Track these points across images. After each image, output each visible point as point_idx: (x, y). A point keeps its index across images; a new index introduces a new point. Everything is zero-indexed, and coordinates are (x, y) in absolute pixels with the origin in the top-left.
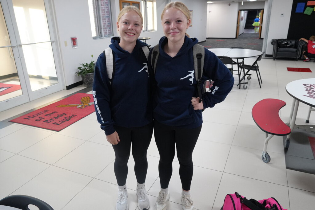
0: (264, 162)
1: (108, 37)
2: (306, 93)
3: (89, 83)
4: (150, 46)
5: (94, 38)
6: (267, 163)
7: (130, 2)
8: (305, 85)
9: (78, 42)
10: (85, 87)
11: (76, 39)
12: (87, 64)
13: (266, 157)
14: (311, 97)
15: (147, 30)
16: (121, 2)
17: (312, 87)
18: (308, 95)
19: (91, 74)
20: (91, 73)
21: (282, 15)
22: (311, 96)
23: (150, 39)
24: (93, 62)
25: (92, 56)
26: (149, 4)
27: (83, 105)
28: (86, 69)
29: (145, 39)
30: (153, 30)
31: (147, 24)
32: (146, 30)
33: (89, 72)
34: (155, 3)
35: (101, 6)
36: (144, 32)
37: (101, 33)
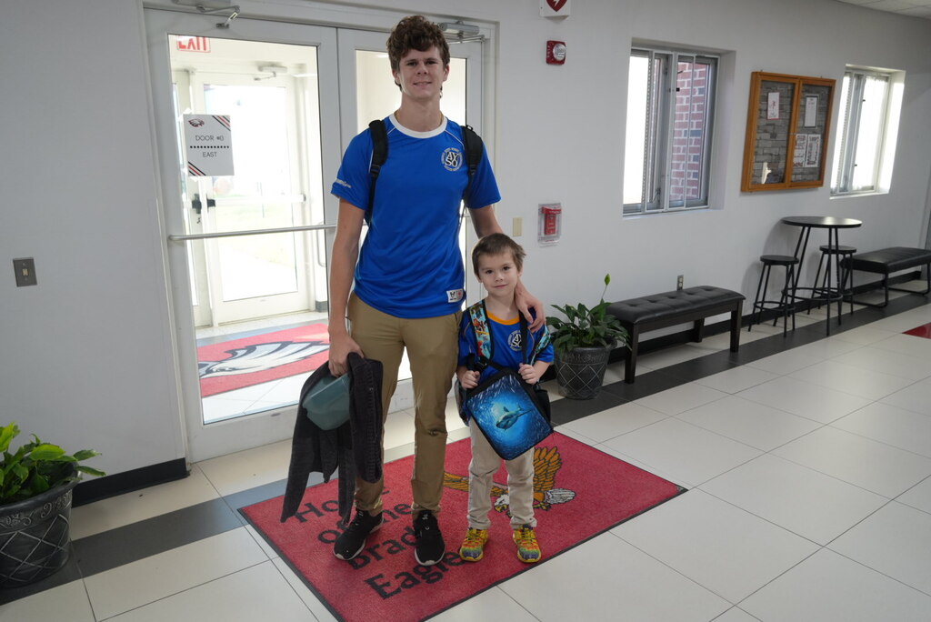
1: (684, 208)
3: (577, 385)
4: (855, 251)
5: (630, 210)
7: (796, 78)
9: (564, 222)
10: (560, 393)
11: (560, 211)
12: (581, 307)
15: (844, 189)
16: (760, 78)
19: (591, 352)
20: (590, 346)
23: (859, 225)
24: (609, 303)
25: (607, 280)
26: (874, 88)
29: (836, 227)
30: (872, 188)
31: (849, 164)
32: (842, 186)
35: (678, 95)
36: (832, 193)
37: (659, 191)
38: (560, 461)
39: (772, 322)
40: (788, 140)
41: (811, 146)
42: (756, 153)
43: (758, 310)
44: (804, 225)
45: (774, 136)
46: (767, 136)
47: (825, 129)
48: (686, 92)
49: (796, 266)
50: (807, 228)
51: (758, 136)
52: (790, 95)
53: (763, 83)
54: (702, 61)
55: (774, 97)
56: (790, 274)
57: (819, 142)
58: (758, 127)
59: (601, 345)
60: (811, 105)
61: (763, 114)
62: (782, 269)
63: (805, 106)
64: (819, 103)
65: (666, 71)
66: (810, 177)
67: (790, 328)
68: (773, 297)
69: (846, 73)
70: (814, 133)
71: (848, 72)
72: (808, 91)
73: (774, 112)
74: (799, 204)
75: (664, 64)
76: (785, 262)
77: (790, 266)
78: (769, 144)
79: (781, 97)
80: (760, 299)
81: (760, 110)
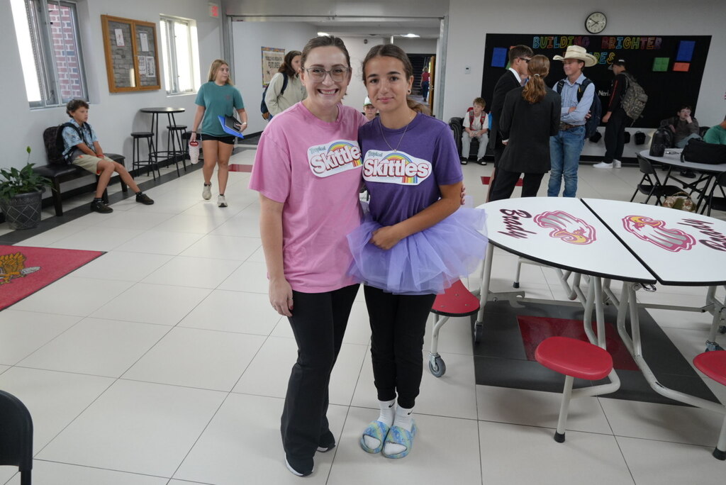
0: (434, 374)
2: (504, 227)
3: (23, 220)
4: (186, 127)
5: (34, 105)
6: (439, 376)
7: (130, 20)
8: (503, 211)
10: (11, 228)
12: (13, 169)
13: (436, 364)
14: (512, 234)
15: (175, 91)
16: (107, 19)
17: (515, 215)
18: (508, 231)
19: (27, 196)
20: (25, 192)
21: (467, 69)
22: (513, 232)
23: (184, 111)
24: (33, 164)
25: (29, 150)
26: (179, 28)
27: (5, 277)
28: (11, 183)
29: (172, 112)
30: (192, 90)
31: (175, 77)
32: (173, 89)
33: (21, 189)
34: (194, 29)
35: (53, 27)
36: (168, 93)
37: (53, 92)
38: (24, 257)
39: (146, 174)
40: (133, 60)
41: (149, 64)
42: (114, 68)
43: (136, 168)
44: (154, 112)
45: (123, 57)
46: (119, 57)
47: (155, 52)
48: (57, 25)
49: (154, 138)
50: (155, 114)
51: (113, 57)
52: (129, 30)
53: (109, 23)
54: (64, 4)
55: (119, 32)
56: (151, 144)
57: (153, 61)
58: (112, 51)
59: (34, 191)
60: (144, 38)
61: (114, 43)
62: (145, 140)
63: (140, 38)
64: (149, 36)
65: (40, 10)
66: (152, 83)
67: (157, 176)
68: (144, 158)
69: (161, 19)
70: (149, 55)
71: (162, 18)
72: (140, 30)
73: (120, 41)
74: (150, 100)
75: (37, 5)
76: (146, 136)
77: (150, 138)
78: (122, 62)
79: (123, 32)
80: (136, 160)
81: (111, 40)
